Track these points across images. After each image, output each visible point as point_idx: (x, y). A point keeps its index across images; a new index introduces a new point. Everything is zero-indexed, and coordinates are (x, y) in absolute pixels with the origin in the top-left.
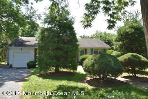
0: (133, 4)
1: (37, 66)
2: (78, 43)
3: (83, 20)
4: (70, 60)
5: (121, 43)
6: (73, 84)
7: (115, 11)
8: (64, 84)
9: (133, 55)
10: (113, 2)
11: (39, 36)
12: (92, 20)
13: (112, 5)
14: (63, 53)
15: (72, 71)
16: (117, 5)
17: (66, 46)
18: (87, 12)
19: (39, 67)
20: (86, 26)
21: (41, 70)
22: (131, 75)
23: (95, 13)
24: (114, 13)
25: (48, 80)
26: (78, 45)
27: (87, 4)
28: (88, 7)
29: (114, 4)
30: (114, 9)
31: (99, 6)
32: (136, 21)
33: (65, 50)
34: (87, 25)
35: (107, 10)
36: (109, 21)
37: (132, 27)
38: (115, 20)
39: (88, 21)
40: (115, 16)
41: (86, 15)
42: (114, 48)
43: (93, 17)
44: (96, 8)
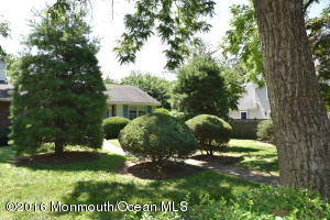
0: (207, 29)
1: (11, 142)
2: (105, 93)
3: (119, 46)
4: (89, 127)
5: (185, 95)
6: (103, 177)
7: (180, 36)
8: (86, 180)
9: (209, 119)
10: (177, 20)
11: (17, 74)
12: (138, 48)
13: (175, 25)
14: (75, 112)
15: (91, 150)
16: (183, 26)
17: (81, 97)
18: (128, 31)
19: (15, 143)
20: (124, 60)
21: (20, 151)
22: (205, 153)
23: (144, 35)
24: (178, 40)
25: (44, 172)
26: (107, 97)
27: (128, 16)
28: (131, 21)
29: (178, 22)
30: (178, 33)
31: (151, 22)
32: (210, 59)
33: (80, 106)
34: (128, 58)
35: (166, 32)
36: (170, 54)
37: (203, 69)
38: (180, 53)
39: (128, 50)
40: (180, 45)
41: (127, 38)
42: (172, 105)
43: (140, 44)
44: (146, 27)
